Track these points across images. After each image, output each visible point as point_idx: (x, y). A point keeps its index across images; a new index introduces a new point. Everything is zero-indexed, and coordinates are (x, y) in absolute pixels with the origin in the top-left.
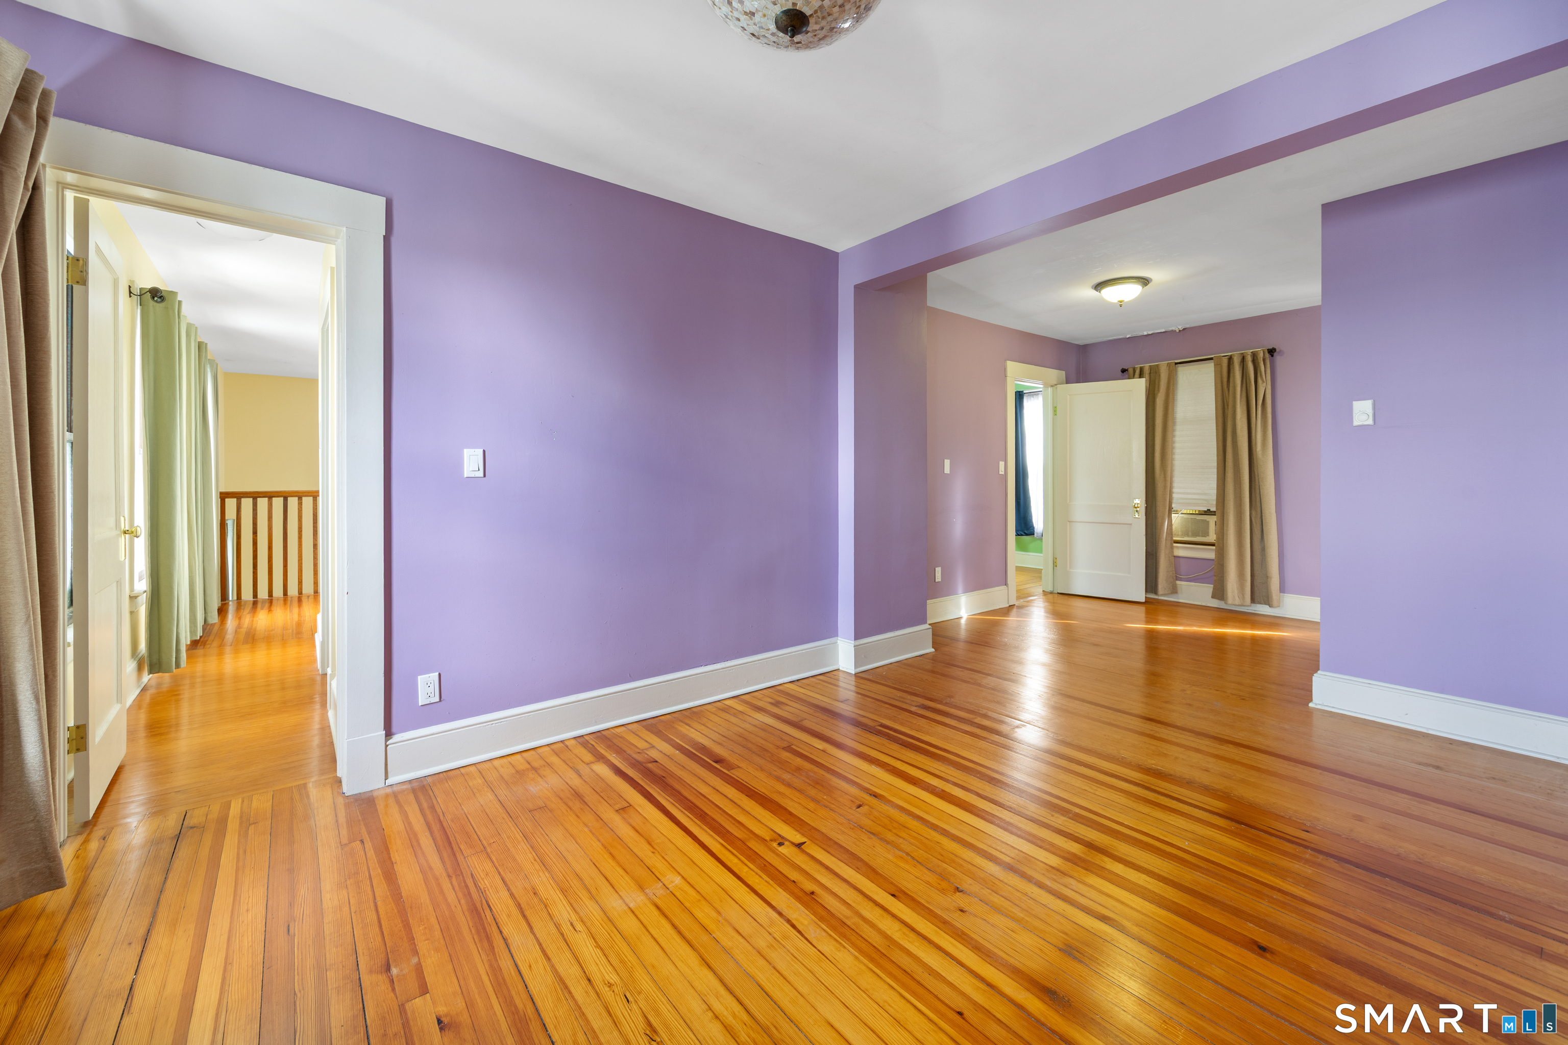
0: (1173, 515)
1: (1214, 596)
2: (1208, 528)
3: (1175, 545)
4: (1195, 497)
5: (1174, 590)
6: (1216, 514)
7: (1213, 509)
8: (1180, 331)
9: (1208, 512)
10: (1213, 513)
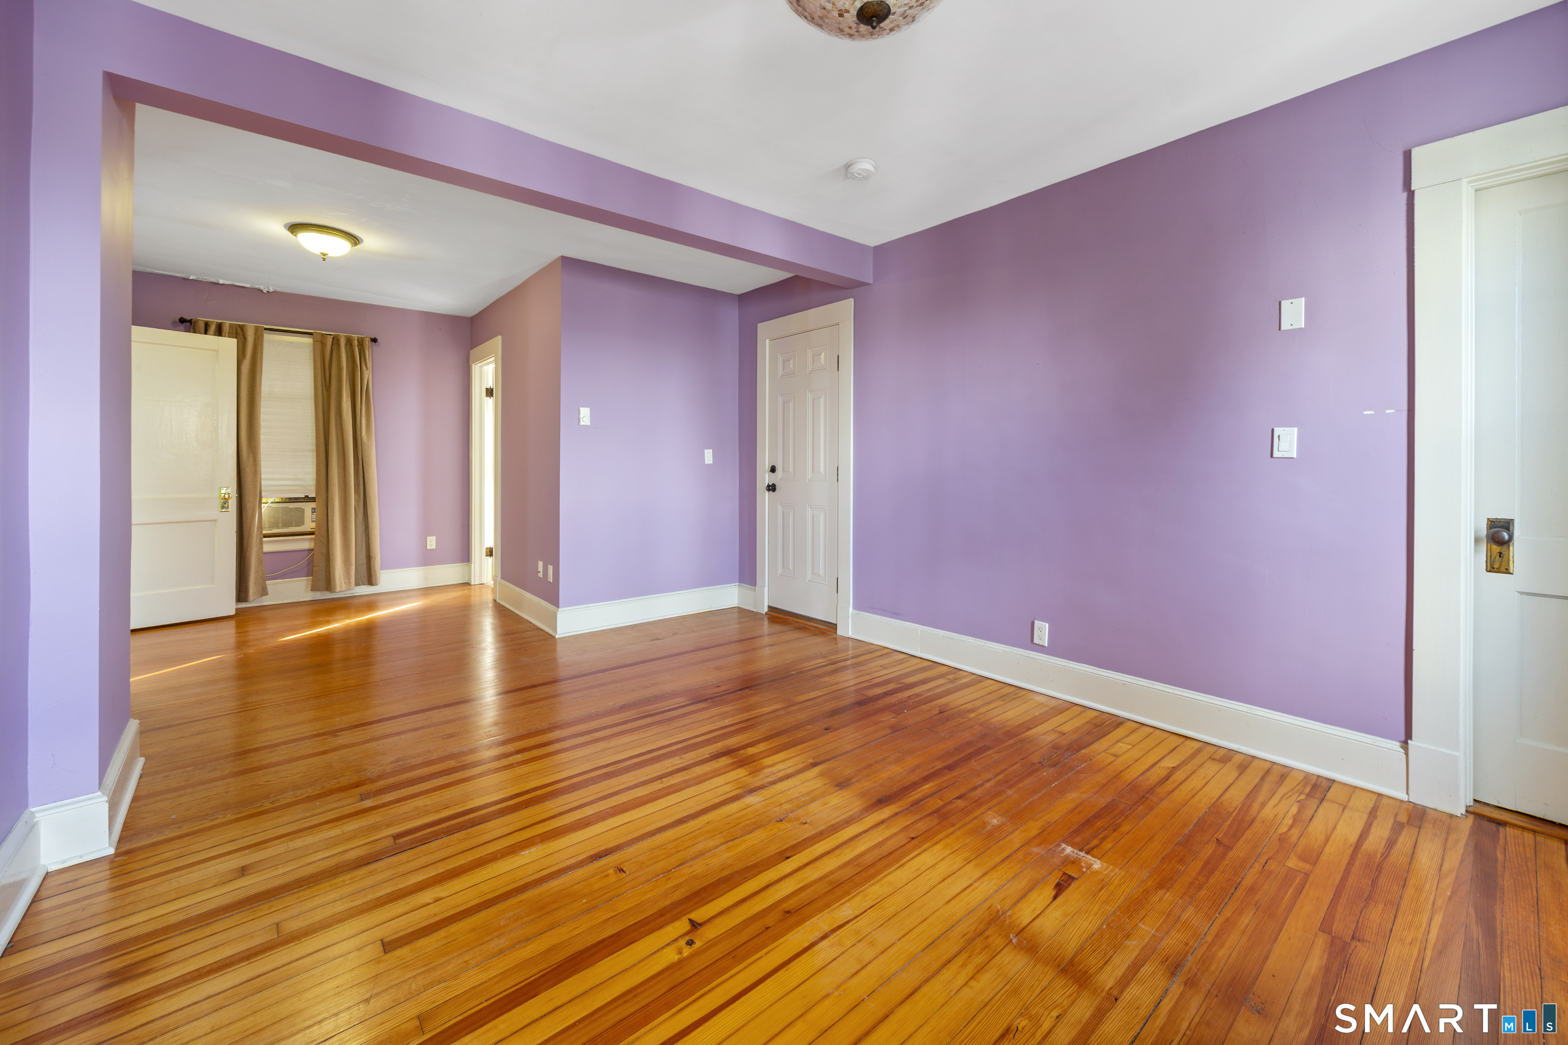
0: (263, 505)
1: (314, 589)
2: (303, 516)
3: (265, 539)
4: (288, 483)
5: (264, 592)
6: (316, 501)
7: (312, 495)
8: (268, 292)
9: (307, 499)
10: (313, 500)
